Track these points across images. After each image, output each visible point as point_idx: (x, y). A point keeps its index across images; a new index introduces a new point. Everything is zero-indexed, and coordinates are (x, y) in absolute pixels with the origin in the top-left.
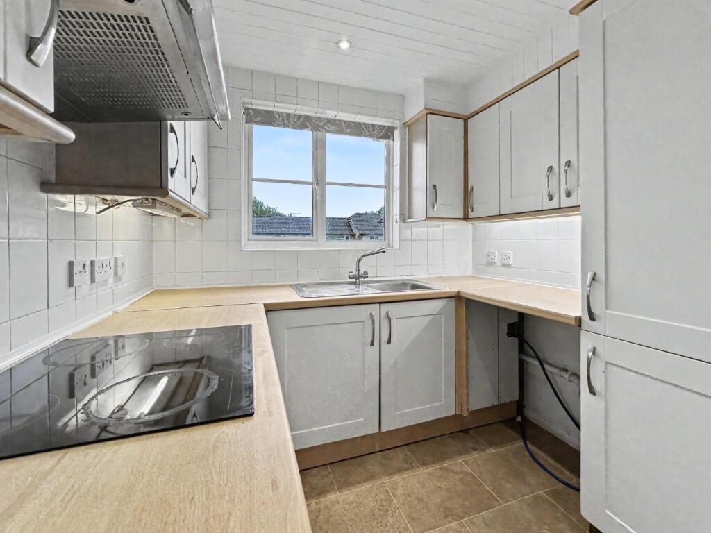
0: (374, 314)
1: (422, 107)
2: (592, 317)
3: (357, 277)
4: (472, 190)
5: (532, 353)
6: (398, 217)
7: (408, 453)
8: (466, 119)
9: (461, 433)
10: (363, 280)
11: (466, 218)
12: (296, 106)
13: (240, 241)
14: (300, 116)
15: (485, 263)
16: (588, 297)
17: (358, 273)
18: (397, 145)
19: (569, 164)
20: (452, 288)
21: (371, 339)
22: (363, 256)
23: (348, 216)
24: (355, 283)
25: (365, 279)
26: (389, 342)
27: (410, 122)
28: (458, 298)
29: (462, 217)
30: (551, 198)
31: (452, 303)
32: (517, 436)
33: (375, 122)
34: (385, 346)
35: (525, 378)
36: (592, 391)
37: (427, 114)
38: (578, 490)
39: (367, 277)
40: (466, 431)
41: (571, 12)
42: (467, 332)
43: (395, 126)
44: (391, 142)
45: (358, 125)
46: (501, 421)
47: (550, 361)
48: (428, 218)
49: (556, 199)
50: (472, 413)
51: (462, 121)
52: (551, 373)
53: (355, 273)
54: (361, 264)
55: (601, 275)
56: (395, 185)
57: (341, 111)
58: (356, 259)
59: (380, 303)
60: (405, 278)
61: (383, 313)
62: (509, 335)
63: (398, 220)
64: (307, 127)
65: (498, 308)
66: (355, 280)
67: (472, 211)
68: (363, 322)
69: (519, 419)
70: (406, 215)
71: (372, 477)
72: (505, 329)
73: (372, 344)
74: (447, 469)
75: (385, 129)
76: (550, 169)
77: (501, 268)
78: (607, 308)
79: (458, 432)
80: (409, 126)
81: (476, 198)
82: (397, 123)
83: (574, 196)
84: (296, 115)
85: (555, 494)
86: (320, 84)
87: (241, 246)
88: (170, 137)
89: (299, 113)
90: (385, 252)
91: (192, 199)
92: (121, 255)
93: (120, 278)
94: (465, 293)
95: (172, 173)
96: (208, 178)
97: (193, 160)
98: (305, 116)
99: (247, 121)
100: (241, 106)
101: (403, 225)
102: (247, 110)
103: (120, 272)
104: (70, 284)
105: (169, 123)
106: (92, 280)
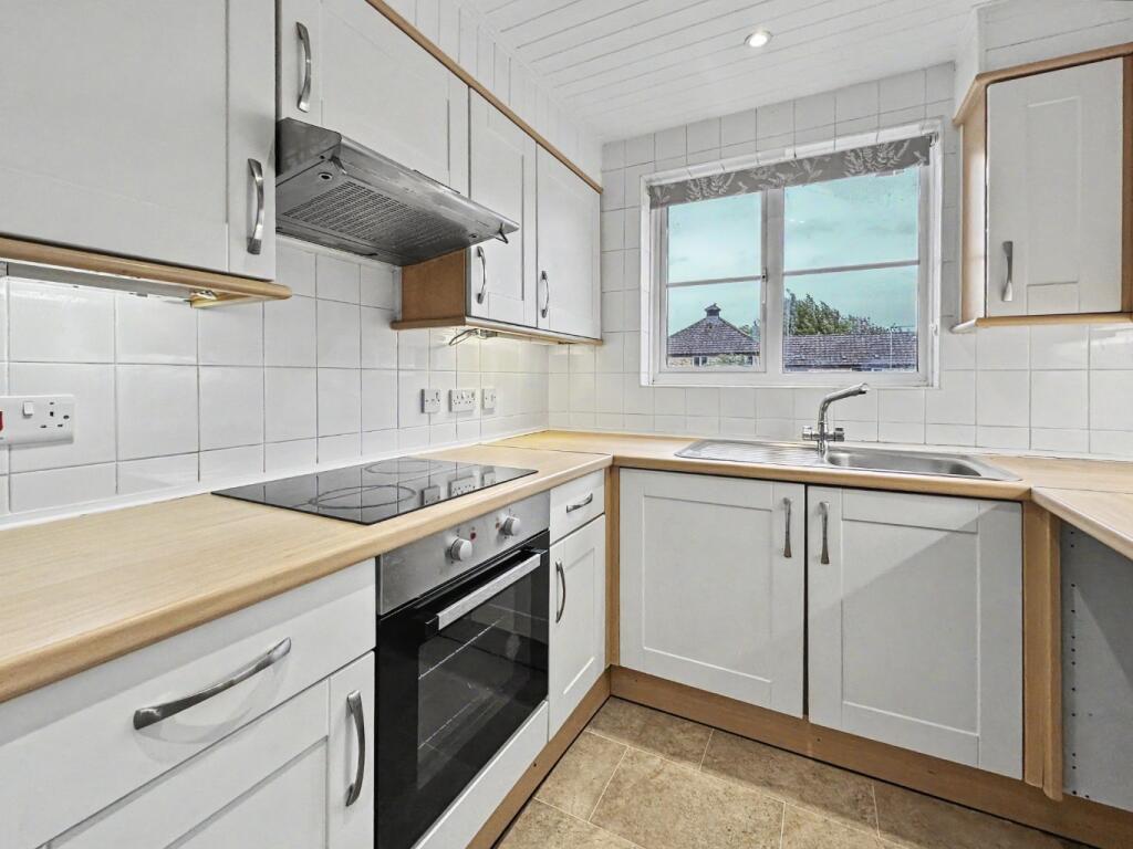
1: (974, 76)
3: (820, 438)
6: (938, 321)
7: (872, 793)
10: (832, 444)
11: (1129, 311)
12: (719, 162)
13: (639, 373)
17: (822, 430)
18: (937, 170)
22: (829, 400)
24: (816, 449)
25: (837, 444)
26: (825, 560)
28: (1026, 503)
29: (1119, 309)
31: (1013, 517)
33: (876, 141)
37: (986, 85)
44: (924, 166)
45: (841, 157)
51: (1118, 62)
53: (816, 430)
54: (828, 414)
56: (936, 256)
57: (801, 143)
61: (813, 505)
63: (939, 329)
64: (741, 189)
68: (770, 510)
70: (959, 316)
71: (769, 784)
75: (906, 146)
80: (964, 124)
86: (759, 111)
87: (639, 380)
88: (475, 262)
89: (728, 170)
90: (864, 393)
91: (543, 323)
92: (492, 387)
93: (491, 411)
94: (1042, 497)
95: (480, 298)
96: (602, 293)
97: (544, 276)
98: (737, 173)
99: (653, 206)
100: (643, 186)
101: (948, 335)
102: (651, 190)
103: (488, 404)
104: (423, 410)
105: (473, 248)
106: (450, 409)
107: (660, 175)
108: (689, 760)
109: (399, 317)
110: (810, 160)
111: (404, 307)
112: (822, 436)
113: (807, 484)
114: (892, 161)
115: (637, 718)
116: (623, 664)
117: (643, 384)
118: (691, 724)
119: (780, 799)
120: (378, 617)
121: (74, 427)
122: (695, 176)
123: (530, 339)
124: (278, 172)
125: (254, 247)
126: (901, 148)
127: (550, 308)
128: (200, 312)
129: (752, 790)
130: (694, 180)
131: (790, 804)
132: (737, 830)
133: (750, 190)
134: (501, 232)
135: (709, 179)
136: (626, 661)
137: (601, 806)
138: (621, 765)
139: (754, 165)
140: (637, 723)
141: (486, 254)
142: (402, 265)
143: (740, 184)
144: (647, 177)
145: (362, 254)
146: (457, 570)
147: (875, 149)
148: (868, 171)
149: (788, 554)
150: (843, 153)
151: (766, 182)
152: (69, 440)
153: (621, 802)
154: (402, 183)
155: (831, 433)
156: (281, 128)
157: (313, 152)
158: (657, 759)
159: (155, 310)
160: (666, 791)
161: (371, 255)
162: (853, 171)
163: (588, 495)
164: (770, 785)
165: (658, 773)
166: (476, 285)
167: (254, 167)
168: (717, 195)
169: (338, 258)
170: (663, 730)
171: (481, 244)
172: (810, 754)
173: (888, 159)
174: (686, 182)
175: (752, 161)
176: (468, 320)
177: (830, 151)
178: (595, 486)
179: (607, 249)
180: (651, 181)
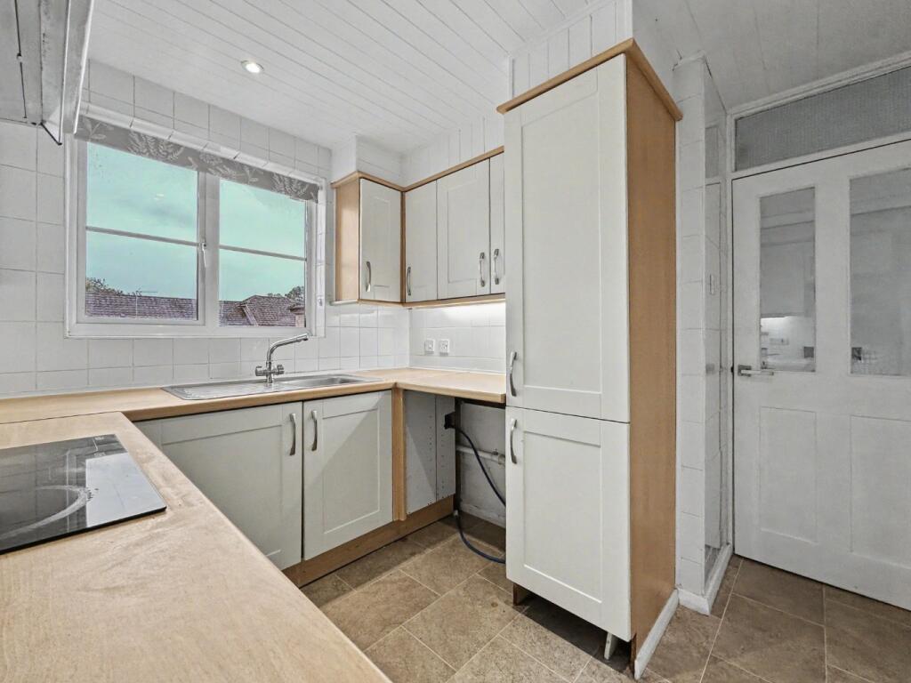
0: (294, 415)
1: (353, 169)
2: (514, 393)
3: (268, 373)
4: (409, 271)
5: (468, 444)
6: (323, 298)
7: (338, 578)
8: (403, 192)
9: (399, 542)
10: (276, 377)
11: (403, 302)
12: (170, 131)
13: (63, 322)
14: (178, 147)
15: (422, 354)
16: (511, 375)
17: (270, 368)
18: (321, 209)
19: (497, 252)
20: (389, 380)
21: (290, 446)
22: (278, 346)
23: (241, 299)
24: (265, 381)
25: (280, 376)
26: (314, 448)
27: (337, 184)
28: (394, 389)
29: (399, 301)
30: (483, 283)
31: (389, 396)
32: (455, 530)
33: (292, 176)
34: (309, 454)
35: (462, 470)
36: (514, 460)
37: (360, 178)
38: (504, 562)
39: (282, 373)
40: (403, 539)
41: (499, 109)
42: (404, 428)
43: (318, 184)
44: (314, 204)
45: (270, 175)
46: (439, 520)
47: (484, 448)
48: (360, 300)
49: (487, 285)
50: (410, 517)
51: (399, 193)
52: (484, 459)
53: (265, 368)
54: (274, 356)
55: (520, 355)
56: (319, 258)
57: (244, 152)
58: (267, 350)
59: (303, 401)
60: (332, 372)
61: (307, 414)
62: (447, 425)
63: (324, 302)
64: (190, 164)
65: (437, 396)
66: (264, 377)
67: (410, 294)
68: (280, 426)
69: (456, 513)
70: (334, 295)
72: (442, 422)
73: (293, 452)
74: (384, 582)
75: (307, 186)
76: (483, 256)
77: (439, 358)
78: (524, 383)
79: (395, 541)
80: (338, 189)
81: (414, 280)
82: (322, 183)
83: (501, 282)
84: (170, 143)
85: (487, 572)
87: (65, 332)
94: (402, 384)
101: (329, 307)
114: (299, 193)
117: (67, 334)
126: (304, 187)
143: (190, 159)
148: (287, 192)
162: (278, 189)
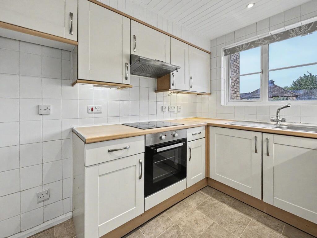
0: (258, 137)
7: (284, 226)
12: (245, 40)
14: (248, 44)
26: (268, 154)
34: (265, 157)
68: (251, 139)
86: (257, 23)
87: (221, 104)
88: (172, 76)
89: (248, 42)
90: (289, 106)
91: (191, 90)
92: (180, 106)
93: (179, 112)
95: (173, 84)
96: (211, 81)
97: (191, 78)
98: (251, 42)
99: (225, 55)
100: (222, 50)
102: (225, 51)
103: (179, 110)
104: (162, 111)
105: (171, 73)
106: (169, 111)
107: (227, 46)
108: (226, 204)
109: (157, 90)
110: (276, 35)
111: (158, 88)
112: (277, 120)
113: (262, 132)
114: (307, 31)
115: (214, 192)
116: (210, 177)
117: (222, 105)
118: (229, 197)
119: (250, 218)
120: (145, 147)
121: (102, 111)
122: (238, 45)
123: (188, 94)
124: (130, 64)
125: (126, 78)
126: (310, 26)
127: (193, 85)
128: (120, 91)
129: (242, 214)
130: (237, 46)
131: (253, 220)
132: (234, 220)
133: (255, 47)
134: (176, 69)
135: (242, 45)
136: (211, 176)
137: (198, 206)
138: (206, 200)
139: (257, 39)
140: (213, 193)
141: (174, 74)
142: (157, 78)
143: (252, 45)
144: (223, 47)
145: (148, 77)
146: (162, 142)
147: (300, 28)
148: (297, 35)
149: (256, 152)
150: (288, 31)
151: (261, 44)
152: (101, 113)
153: (204, 207)
154: (152, 63)
155: (281, 119)
156: (131, 55)
157: (136, 60)
158: (216, 201)
159: (113, 91)
160: (217, 208)
161: (150, 77)
162: (292, 36)
163: (200, 132)
164: (249, 215)
165: (216, 204)
166: (172, 82)
167: (126, 64)
168: (245, 50)
169: (143, 78)
170: (221, 196)
171: (173, 72)
172: (265, 212)
173: (305, 30)
174: (235, 47)
175: (256, 38)
176: (170, 90)
177: (284, 30)
178: (202, 130)
179: (212, 68)
180: (225, 48)
